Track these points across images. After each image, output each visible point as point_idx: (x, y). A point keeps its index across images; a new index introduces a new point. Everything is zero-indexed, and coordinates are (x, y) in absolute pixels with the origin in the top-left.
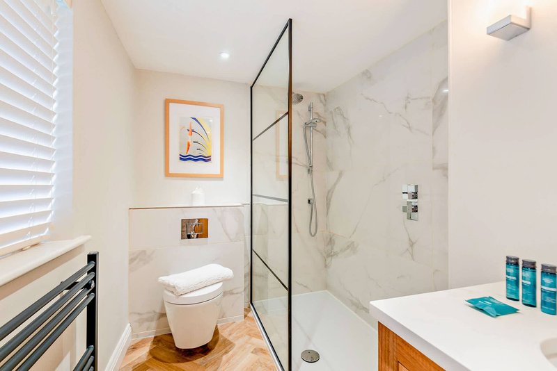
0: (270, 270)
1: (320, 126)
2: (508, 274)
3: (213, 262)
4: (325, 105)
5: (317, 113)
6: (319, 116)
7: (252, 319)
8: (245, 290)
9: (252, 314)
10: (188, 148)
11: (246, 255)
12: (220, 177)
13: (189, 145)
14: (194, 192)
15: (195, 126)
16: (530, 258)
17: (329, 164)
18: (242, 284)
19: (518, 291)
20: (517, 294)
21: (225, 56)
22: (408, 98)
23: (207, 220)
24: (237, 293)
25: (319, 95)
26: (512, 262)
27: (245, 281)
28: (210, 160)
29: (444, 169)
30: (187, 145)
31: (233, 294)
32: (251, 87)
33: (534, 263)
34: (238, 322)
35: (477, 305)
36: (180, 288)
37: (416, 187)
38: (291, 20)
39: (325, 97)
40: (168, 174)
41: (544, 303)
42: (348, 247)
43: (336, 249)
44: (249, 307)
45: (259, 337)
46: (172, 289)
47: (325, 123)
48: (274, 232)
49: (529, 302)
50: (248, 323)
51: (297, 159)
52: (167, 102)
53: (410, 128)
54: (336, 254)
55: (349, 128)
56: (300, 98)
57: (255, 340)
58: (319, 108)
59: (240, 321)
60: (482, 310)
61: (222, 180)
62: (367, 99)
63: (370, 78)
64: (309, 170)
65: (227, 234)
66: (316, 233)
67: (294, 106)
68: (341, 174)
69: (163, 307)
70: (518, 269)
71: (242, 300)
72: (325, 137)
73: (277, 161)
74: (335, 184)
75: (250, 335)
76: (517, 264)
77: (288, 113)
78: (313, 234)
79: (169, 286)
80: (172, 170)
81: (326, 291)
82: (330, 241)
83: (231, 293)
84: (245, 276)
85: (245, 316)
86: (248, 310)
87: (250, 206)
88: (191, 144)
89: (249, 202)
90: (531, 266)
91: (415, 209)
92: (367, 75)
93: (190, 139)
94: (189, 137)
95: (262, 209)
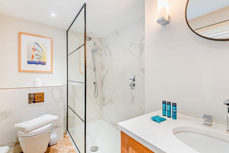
0: (77, 114)
1: (99, 51)
2: (163, 107)
3: (47, 114)
4: (101, 43)
5: (97, 46)
6: (98, 47)
7: (68, 137)
8: (64, 124)
9: (68, 135)
10: (33, 58)
11: (64, 109)
12: (51, 72)
13: (33, 56)
14: (36, 80)
15: (36, 47)
16: (169, 101)
17: (103, 68)
18: (63, 122)
19: (166, 112)
20: (165, 113)
21: (53, 15)
22: (132, 43)
23: (43, 93)
24: (60, 127)
25: (98, 38)
26: (164, 103)
27: (64, 121)
28: (45, 64)
29: (143, 70)
30: (32, 57)
31: (58, 127)
32: (67, 31)
33: (170, 103)
34: (61, 140)
35: (154, 119)
36: (27, 129)
37: (134, 77)
38: (85, 4)
39: (100, 40)
40: (20, 71)
41: (173, 116)
42: (110, 101)
43: (106, 102)
44: (66, 132)
45: (71, 145)
46: (23, 130)
47: (101, 50)
48: (79, 97)
49: (169, 116)
50: (66, 140)
51: (89, 65)
52: (20, 34)
53: (132, 54)
54: (105, 104)
55: (110, 53)
56: (90, 39)
57: (69, 147)
58: (98, 44)
59: (62, 139)
60: (155, 121)
61: (52, 74)
62: (117, 42)
63: (118, 34)
64: (94, 70)
65: (54, 99)
66: (97, 96)
67: (87, 42)
68: (107, 72)
69: (18, 139)
70: (166, 105)
71: (63, 129)
72: (101, 56)
73: (80, 65)
74: (105, 76)
75: (66, 145)
76: (165, 103)
77: (84, 44)
78: (96, 97)
79: (21, 128)
80: (22, 69)
81: (101, 120)
82: (103, 99)
83: (57, 127)
84: (64, 118)
85: (64, 137)
86: (65, 134)
87: (67, 86)
88: (34, 56)
89: (66, 84)
90: (169, 103)
91: (134, 85)
92: (117, 32)
93: (33, 53)
94: (33, 52)
95: (73, 87)
